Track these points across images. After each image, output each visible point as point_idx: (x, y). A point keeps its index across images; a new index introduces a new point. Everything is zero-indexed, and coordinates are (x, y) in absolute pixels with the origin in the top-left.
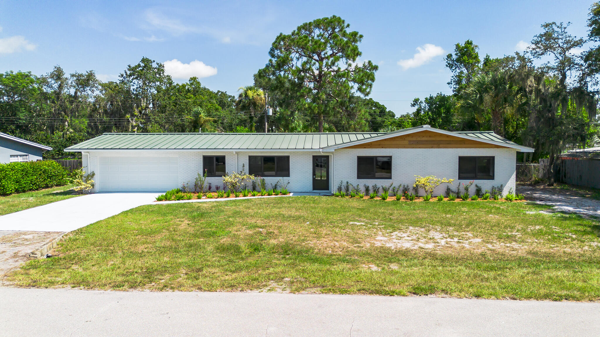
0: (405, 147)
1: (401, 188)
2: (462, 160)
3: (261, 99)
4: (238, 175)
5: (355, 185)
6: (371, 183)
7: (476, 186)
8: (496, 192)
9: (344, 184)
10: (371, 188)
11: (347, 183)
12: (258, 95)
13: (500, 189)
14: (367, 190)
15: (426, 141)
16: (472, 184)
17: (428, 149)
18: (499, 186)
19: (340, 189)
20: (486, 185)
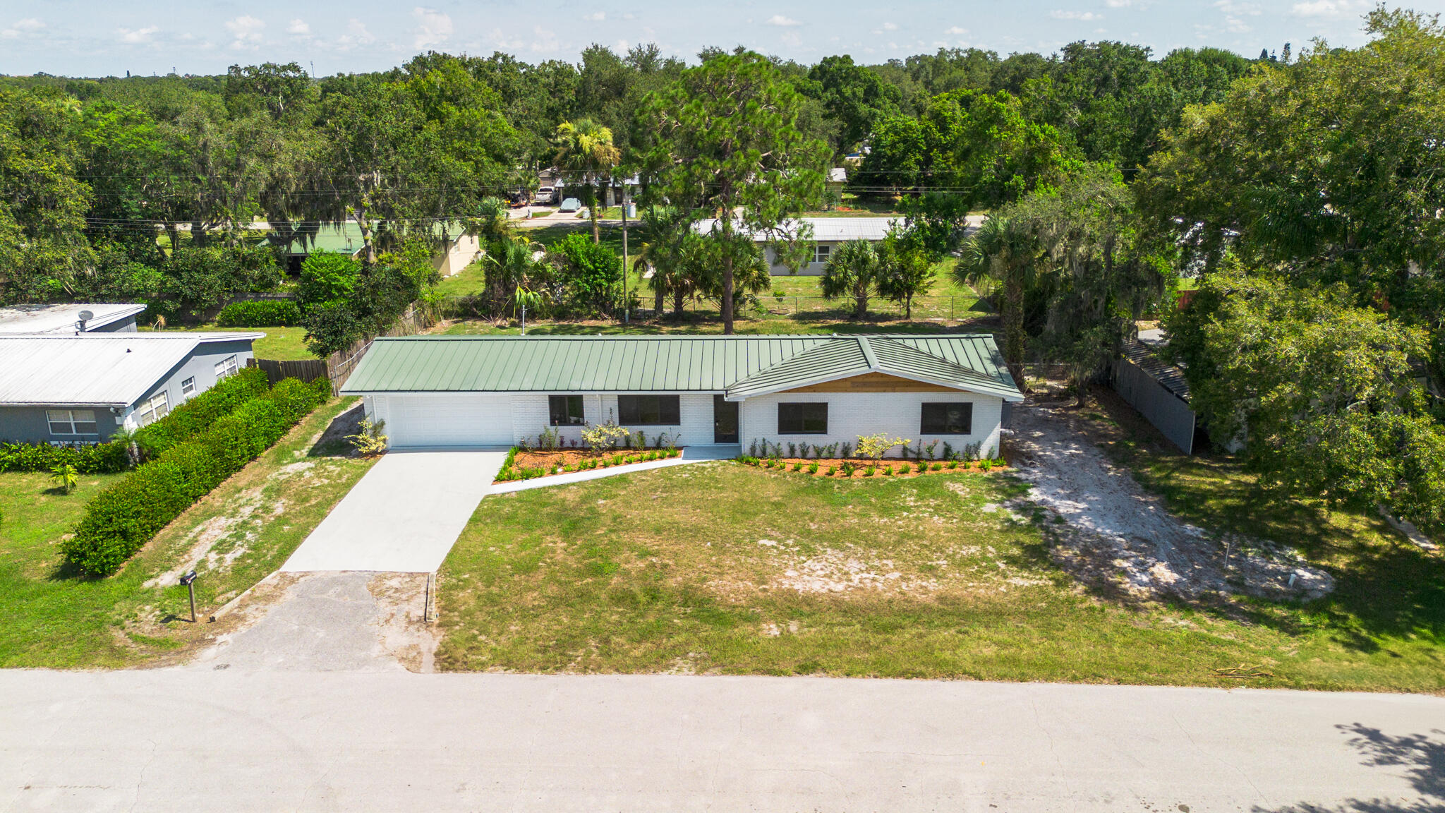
0: (846, 391)
1: (840, 448)
2: (926, 407)
3: (608, 153)
4: (604, 430)
5: (775, 444)
6: (797, 439)
7: (945, 443)
8: (972, 451)
9: (760, 443)
10: (797, 447)
11: (764, 440)
12: (601, 143)
13: (977, 448)
14: (792, 449)
15: (877, 382)
16: (938, 441)
17: (880, 394)
18: (976, 443)
19: (753, 449)
20: (958, 442)
